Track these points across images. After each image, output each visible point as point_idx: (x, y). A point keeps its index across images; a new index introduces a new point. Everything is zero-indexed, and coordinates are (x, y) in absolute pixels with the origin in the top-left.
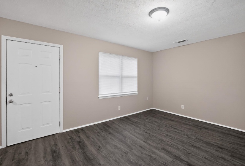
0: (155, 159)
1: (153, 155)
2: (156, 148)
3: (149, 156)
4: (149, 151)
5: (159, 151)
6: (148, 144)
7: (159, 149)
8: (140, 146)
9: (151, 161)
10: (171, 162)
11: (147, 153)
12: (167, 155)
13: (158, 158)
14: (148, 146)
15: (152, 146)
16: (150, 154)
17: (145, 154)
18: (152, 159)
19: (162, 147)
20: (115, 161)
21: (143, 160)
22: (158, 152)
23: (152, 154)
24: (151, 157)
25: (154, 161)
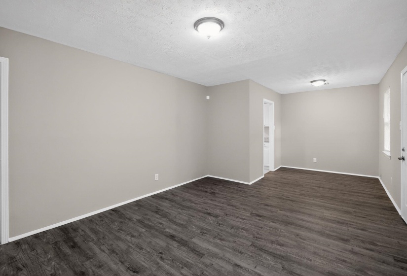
0: (215, 237)
1: (218, 241)
2: (214, 255)
3: (223, 240)
4: (225, 248)
5: (208, 249)
6: (229, 262)
7: (208, 253)
8: (241, 253)
9: (220, 234)
10: (194, 237)
11: (227, 244)
12: (198, 245)
13: (211, 240)
14: (228, 255)
15: (221, 258)
16: (223, 242)
17: (229, 241)
18: (219, 237)
19: (202, 259)
20: (262, 228)
21: (230, 233)
22: (211, 248)
23: (220, 243)
24: (220, 239)
25: (217, 235)
